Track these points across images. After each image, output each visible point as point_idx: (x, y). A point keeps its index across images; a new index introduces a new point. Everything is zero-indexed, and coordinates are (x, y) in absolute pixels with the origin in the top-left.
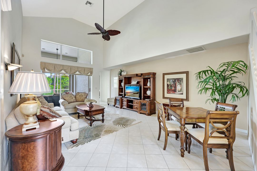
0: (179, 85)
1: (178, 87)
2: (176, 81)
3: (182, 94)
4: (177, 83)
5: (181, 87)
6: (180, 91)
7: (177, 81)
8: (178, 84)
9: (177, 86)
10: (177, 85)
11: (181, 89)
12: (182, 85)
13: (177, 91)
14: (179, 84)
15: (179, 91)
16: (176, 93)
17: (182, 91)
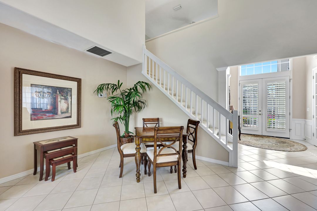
0: (63, 101)
1: (62, 105)
2: (56, 93)
3: (70, 117)
4: (59, 97)
5: (68, 105)
6: (65, 112)
7: (60, 93)
8: (62, 99)
9: (59, 103)
10: (59, 100)
11: (68, 108)
12: (70, 100)
13: (59, 113)
14: (64, 99)
15: (62, 113)
16: (56, 117)
17: (70, 111)
